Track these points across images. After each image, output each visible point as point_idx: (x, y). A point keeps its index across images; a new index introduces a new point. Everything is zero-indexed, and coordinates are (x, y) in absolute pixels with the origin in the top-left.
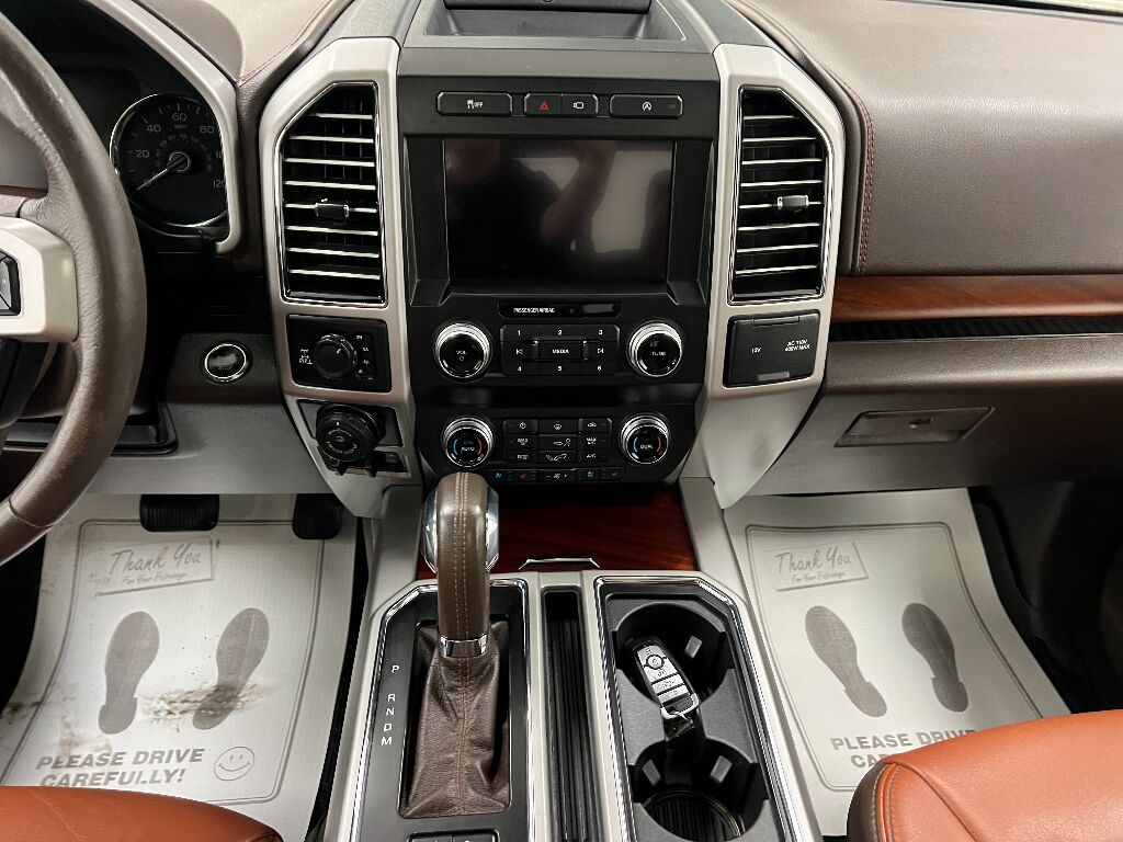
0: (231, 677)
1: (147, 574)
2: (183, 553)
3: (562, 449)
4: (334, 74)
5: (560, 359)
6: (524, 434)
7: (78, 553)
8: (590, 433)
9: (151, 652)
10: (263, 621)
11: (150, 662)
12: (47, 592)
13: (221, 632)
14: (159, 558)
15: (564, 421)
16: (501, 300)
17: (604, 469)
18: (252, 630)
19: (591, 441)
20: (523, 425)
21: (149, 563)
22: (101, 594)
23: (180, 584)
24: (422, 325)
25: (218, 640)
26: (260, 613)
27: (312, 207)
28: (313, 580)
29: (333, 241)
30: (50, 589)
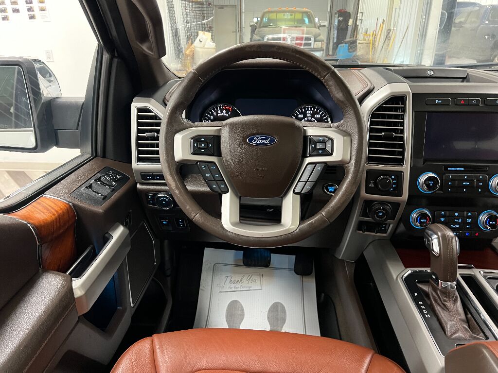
0: (275, 328)
1: (237, 285)
2: (250, 279)
3: (457, 223)
4: (392, 93)
5: (466, 186)
6: (443, 216)
7: (213, 275)
8: (469, 217)
9: (242, 315)
10: (283, 307)
11: (242, 319)
12: (202, 290)
13: (267, 310)
14: (241, 280)
15: (460, 212)
16: (444, 165)
17: (473, 232)
18: (279, 310)
19: (469, 220)
20: (443, 213)
21: (238, 281)
22: (221, 292)
23: (249, 290)
24: (415, 173)
25: (267, 314)
26: (282, 304)
27: (381, 134)
28: (300, 293)
29: (386, 146)
30: (203, 288)
